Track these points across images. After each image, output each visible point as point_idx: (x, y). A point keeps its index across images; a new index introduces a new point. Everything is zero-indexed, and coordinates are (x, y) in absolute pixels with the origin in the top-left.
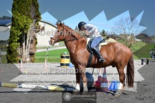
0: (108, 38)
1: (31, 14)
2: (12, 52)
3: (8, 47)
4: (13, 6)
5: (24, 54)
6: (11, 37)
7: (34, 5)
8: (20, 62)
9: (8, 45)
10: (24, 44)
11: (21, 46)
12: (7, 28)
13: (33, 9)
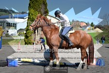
0: (95, 28)
1: (42, 10)
2: (28, 37)
3: (26, 33)
4: (30, 5)
5: (36, 38)
6: (27, 26)
7: (44, 4)
8: (33, 44)
9: (25, 32)
10: (36, 31)
11: (35, 32)
12: (25, 20)
13: (43, 7)
